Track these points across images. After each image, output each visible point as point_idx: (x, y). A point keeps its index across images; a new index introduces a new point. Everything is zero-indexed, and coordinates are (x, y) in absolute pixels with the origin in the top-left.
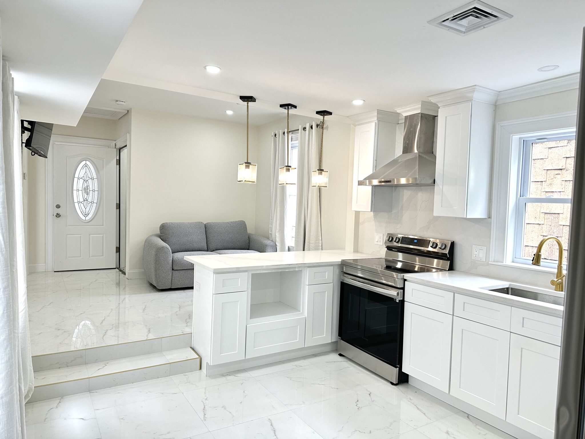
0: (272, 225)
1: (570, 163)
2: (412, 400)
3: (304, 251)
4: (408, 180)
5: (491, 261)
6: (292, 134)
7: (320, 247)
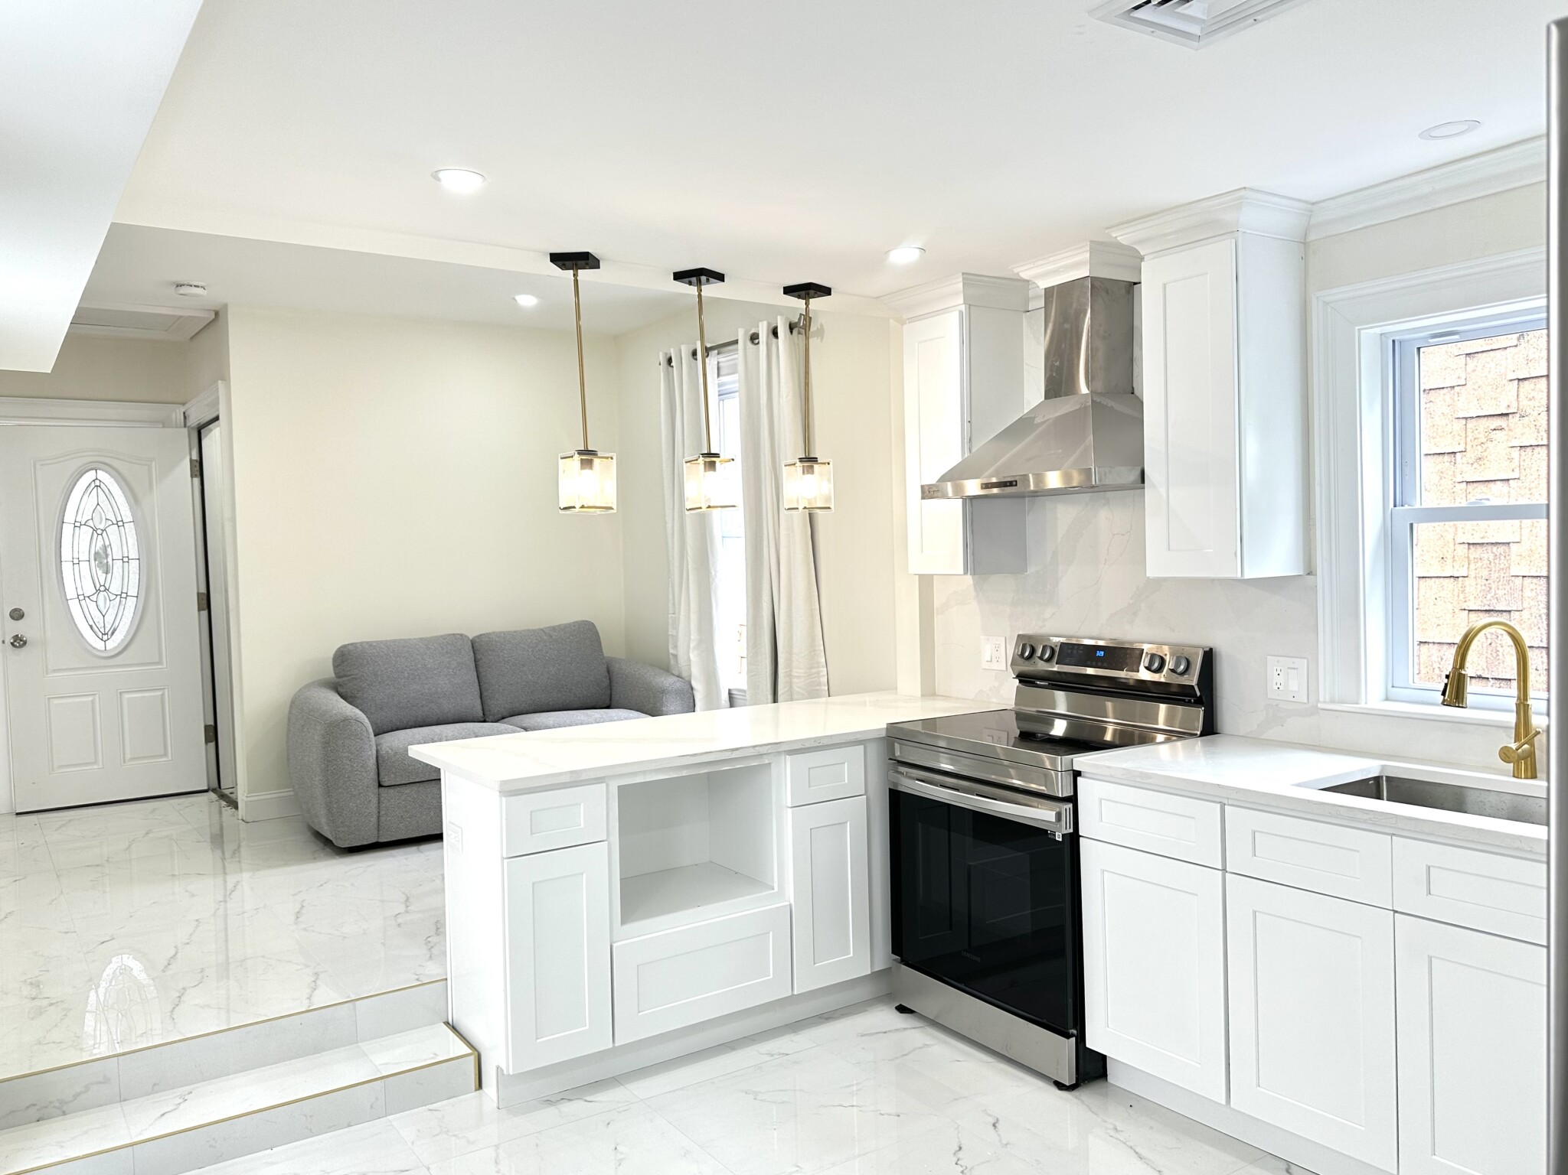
0: (676, 628)
1: (1530, 396)
2: (1122, 1131)
3: (775, 702)
4: (1067, 477)
5: (1325, 702)
6: (718, 354)
7: (823, 689)
